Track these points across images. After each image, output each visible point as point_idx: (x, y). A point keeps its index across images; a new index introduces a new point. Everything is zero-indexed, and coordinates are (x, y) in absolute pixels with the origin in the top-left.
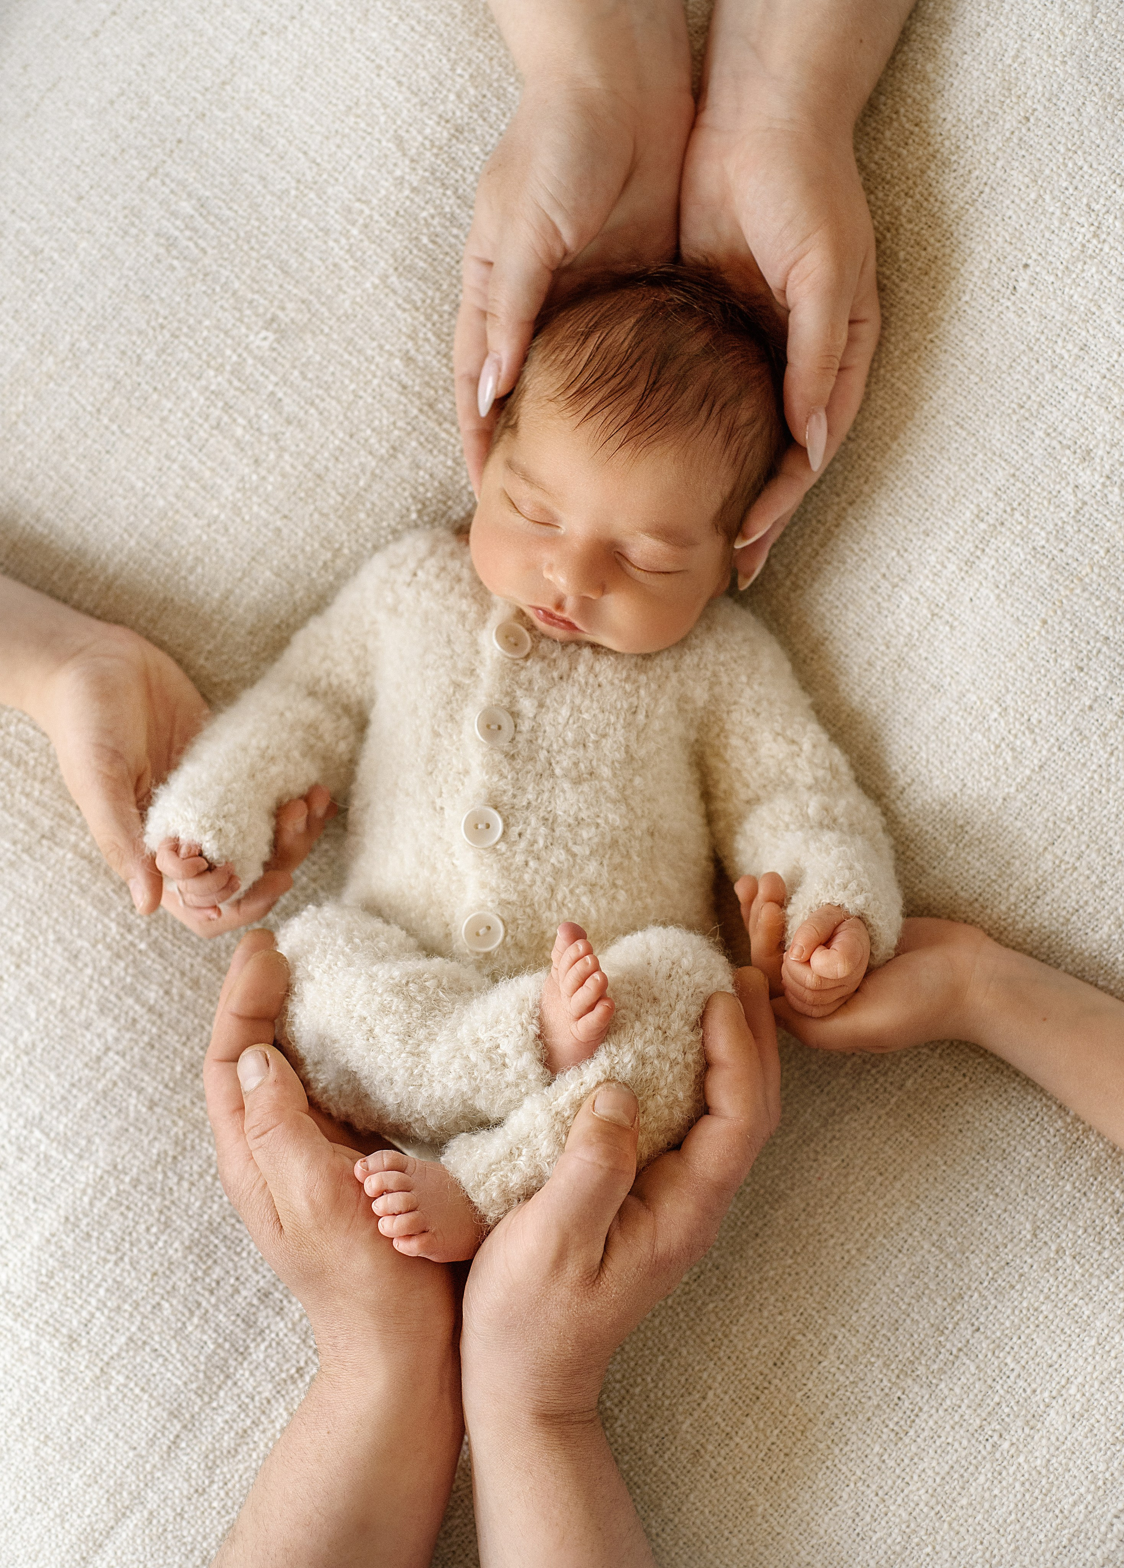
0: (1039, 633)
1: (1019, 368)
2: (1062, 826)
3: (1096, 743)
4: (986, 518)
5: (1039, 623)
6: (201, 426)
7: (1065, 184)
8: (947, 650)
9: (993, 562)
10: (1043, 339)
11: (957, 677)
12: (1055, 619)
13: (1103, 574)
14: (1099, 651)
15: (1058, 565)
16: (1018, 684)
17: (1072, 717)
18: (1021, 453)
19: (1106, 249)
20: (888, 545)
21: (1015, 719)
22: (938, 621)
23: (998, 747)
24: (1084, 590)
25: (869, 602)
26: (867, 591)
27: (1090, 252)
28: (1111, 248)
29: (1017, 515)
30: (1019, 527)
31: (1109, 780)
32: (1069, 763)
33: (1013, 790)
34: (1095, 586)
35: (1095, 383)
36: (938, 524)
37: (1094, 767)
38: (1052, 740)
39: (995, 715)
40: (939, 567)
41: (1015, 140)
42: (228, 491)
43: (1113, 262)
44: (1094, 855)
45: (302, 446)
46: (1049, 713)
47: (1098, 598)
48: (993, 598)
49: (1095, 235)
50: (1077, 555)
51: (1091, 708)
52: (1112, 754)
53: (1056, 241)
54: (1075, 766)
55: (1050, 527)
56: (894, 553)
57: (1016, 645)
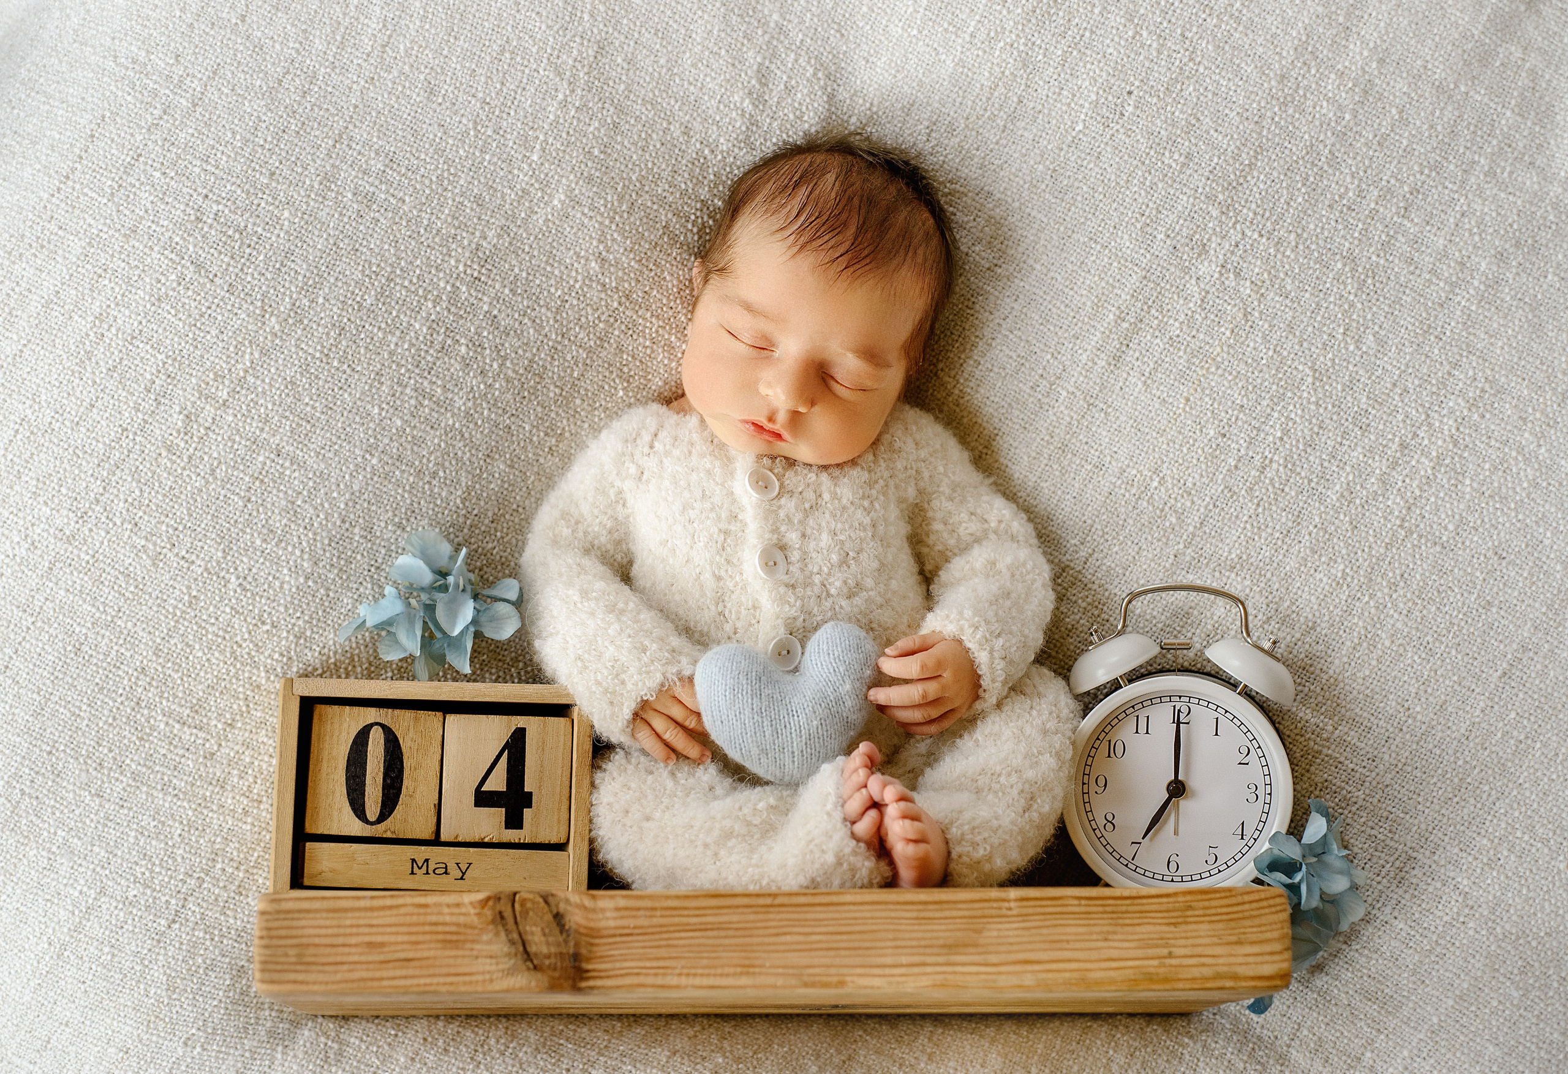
0: (1184, 410)
1: (1135, 181)
2: (1227, 574)
3: (1244, 498)
4: (1127, 317)
5: (1183, 401)
6: (427, 351)
7: (1159, 20)
8: (1104, 433)
9: (1137, 354)
10: (1152, 153)
11: (1116, 456)
12: (1197, 396)
13: (1232, 351)
14: (1237, 419)
15: (1193, 350)
16: (1171, 455)
17: (1221, 476)
18: (1148, 256)
19: (1201, 70)
20: (1042, 351)
21: (1174, 485)
22: (1094, 410)
23: (1162, 510)
24: (1218, 368)
25: (1031, 399)
26: (1028, 391)
27: (1187, 73)
28: (1206, 68)
29: (1153, 311)
30: (1156, 322)
31: (1259, 528)
32: (1224, 518)
33: (1181, 546)
34: (1226, 363)
35: (1200, 185)
36: (1085, 328)
37: (1245, 518)
38: (1208, 499)
39: (1155, 484)
40: (1090, 364)
42: (459, 403)
43: (1208, 80)
44: (1257, 596)
45: (520, 352)
46: (1202, 476)
47: (1230, 374)
48: (1140, 385)
49: (1191, 60)
50: (1207, 339)
51: (1236, 467)
52: (1258, 505)
53: (1156, 68)
54: (1230, 519)
55: (1182, 317)
56: (1049, 356)
57: (1165, 422)
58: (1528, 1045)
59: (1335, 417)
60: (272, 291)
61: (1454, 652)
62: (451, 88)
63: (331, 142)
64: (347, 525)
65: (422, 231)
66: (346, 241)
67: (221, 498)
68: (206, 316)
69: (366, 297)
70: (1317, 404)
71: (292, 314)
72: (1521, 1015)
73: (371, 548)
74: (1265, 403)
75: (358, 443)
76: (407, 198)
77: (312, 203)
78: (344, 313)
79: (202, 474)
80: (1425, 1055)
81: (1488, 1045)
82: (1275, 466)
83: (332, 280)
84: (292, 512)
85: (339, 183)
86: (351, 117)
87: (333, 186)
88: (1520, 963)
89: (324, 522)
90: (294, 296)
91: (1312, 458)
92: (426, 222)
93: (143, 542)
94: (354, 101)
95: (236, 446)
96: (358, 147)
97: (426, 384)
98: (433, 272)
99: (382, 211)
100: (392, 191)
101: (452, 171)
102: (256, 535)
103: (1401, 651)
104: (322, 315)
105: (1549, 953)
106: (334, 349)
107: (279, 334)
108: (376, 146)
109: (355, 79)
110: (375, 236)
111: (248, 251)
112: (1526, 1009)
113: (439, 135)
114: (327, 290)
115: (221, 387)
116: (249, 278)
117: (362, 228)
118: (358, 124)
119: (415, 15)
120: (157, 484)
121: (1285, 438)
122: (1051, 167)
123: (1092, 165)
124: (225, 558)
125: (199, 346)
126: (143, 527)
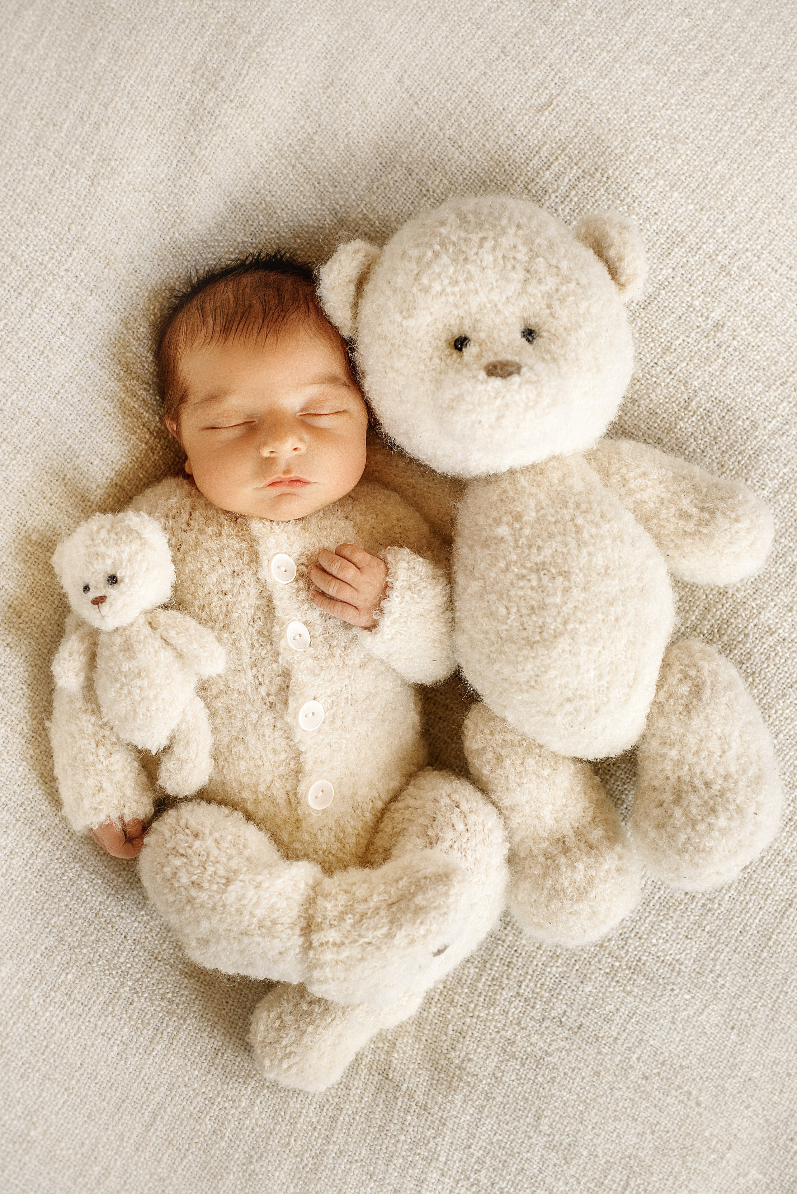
58: (717, 139)
72: (692, 142)
80: (721, 217)
81: (715, 169)
88: (648, 138)
105: (642, 113)
112: (687, 138)
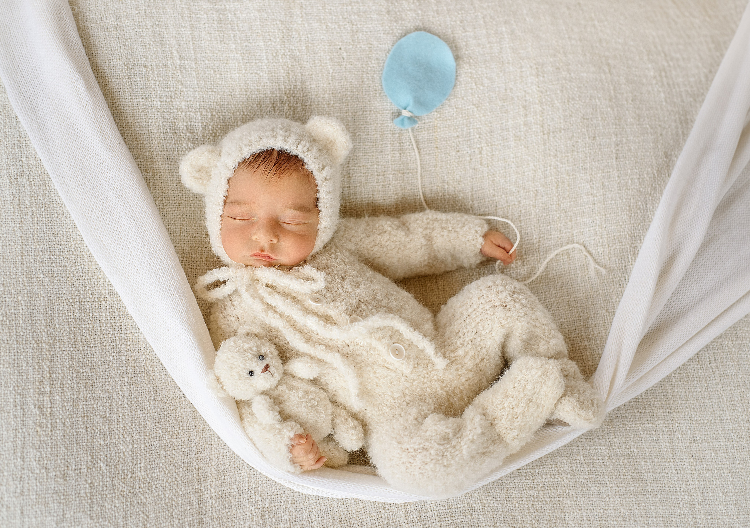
0: (438, 152)
1: (365, 80)
4: (396, 132)
10: (364, 66)
12: (439, 144)
13: (441, 119)
14: (459, 142)
17: (468, 167)
22: (406, 175)
24: (440, 128)
34: (442, 125)
36: (383, 146)
40: (393, 158)
41: (304, 15)
47: (446, 127)
49: (353, 25)
51: (471, 159)
53: (343, 35)
56: (375, 166)
59: (493, 116)
60: (35, 334)
61: (593, 163)
62: (58, 208)
63: (20, 258)
64: (134, 413)
65: (81, 274)
66: (52, 296)
67: (75, 434)
68: (16, 359)
69: (75, 314)
70: (484, 116)
71: (50, 338)
73: (150, 416)
74: (465, 129)
75: (114, 376)
76: (67, 264)
77: (28, 288)
78: (70, 326)
79: (60, 428)
82: (484, 148)
83: (57, 315)
84: (108, 421)
85: (34, 273)
86: (22, 242)
87: (32, 276)
89: (123, 417)
90: (45, 330)
91: (495, 136)
92: (81, 270)
93: (54, 474)
94: (19, 235)
95: (67, 408)
96: (33, 254)
97: (123, 335)
98: (96, 288)
99: (59, 275)
100: (58, 264)
101: (79, 242)
102: (99, 440)
103: (574, 177)
104: (62, 332)
106: (76, 343)
107: (50, 349)
108: (40, 249)
109: (14, 225)
110: (63, 287)
111: (14, 322)
113: (64, 230)
114: (57, 321)
115: (44, 386)
116: (22, 334)
117: (55, 287)
118: (26, 244)
119: (26, 185)
120: (44, 445)
121: (481, 136)
122: (331, 93)
123: (345, 83)
124: (93, 458)
125: (23, 374)
126: (50, 467)
